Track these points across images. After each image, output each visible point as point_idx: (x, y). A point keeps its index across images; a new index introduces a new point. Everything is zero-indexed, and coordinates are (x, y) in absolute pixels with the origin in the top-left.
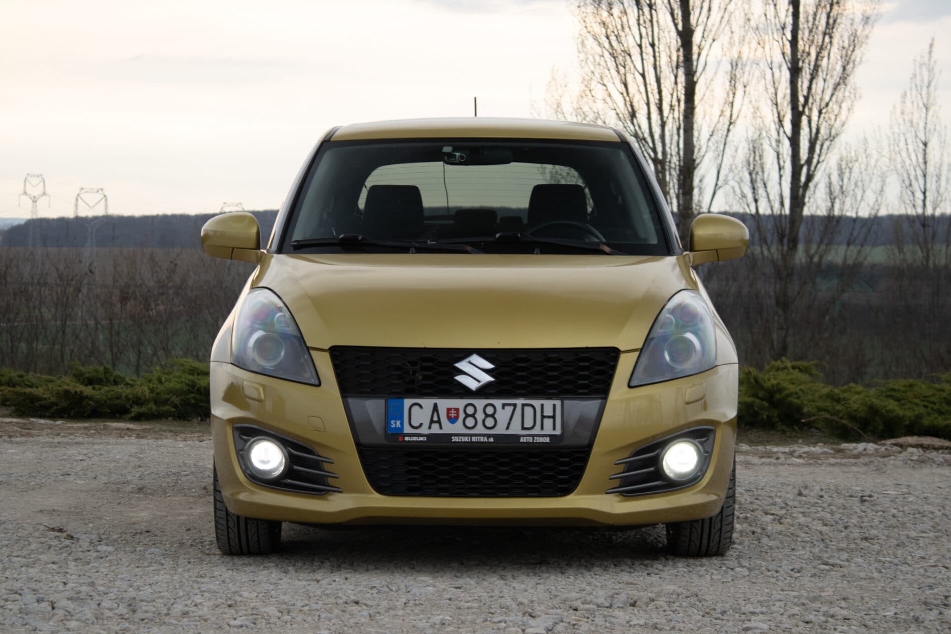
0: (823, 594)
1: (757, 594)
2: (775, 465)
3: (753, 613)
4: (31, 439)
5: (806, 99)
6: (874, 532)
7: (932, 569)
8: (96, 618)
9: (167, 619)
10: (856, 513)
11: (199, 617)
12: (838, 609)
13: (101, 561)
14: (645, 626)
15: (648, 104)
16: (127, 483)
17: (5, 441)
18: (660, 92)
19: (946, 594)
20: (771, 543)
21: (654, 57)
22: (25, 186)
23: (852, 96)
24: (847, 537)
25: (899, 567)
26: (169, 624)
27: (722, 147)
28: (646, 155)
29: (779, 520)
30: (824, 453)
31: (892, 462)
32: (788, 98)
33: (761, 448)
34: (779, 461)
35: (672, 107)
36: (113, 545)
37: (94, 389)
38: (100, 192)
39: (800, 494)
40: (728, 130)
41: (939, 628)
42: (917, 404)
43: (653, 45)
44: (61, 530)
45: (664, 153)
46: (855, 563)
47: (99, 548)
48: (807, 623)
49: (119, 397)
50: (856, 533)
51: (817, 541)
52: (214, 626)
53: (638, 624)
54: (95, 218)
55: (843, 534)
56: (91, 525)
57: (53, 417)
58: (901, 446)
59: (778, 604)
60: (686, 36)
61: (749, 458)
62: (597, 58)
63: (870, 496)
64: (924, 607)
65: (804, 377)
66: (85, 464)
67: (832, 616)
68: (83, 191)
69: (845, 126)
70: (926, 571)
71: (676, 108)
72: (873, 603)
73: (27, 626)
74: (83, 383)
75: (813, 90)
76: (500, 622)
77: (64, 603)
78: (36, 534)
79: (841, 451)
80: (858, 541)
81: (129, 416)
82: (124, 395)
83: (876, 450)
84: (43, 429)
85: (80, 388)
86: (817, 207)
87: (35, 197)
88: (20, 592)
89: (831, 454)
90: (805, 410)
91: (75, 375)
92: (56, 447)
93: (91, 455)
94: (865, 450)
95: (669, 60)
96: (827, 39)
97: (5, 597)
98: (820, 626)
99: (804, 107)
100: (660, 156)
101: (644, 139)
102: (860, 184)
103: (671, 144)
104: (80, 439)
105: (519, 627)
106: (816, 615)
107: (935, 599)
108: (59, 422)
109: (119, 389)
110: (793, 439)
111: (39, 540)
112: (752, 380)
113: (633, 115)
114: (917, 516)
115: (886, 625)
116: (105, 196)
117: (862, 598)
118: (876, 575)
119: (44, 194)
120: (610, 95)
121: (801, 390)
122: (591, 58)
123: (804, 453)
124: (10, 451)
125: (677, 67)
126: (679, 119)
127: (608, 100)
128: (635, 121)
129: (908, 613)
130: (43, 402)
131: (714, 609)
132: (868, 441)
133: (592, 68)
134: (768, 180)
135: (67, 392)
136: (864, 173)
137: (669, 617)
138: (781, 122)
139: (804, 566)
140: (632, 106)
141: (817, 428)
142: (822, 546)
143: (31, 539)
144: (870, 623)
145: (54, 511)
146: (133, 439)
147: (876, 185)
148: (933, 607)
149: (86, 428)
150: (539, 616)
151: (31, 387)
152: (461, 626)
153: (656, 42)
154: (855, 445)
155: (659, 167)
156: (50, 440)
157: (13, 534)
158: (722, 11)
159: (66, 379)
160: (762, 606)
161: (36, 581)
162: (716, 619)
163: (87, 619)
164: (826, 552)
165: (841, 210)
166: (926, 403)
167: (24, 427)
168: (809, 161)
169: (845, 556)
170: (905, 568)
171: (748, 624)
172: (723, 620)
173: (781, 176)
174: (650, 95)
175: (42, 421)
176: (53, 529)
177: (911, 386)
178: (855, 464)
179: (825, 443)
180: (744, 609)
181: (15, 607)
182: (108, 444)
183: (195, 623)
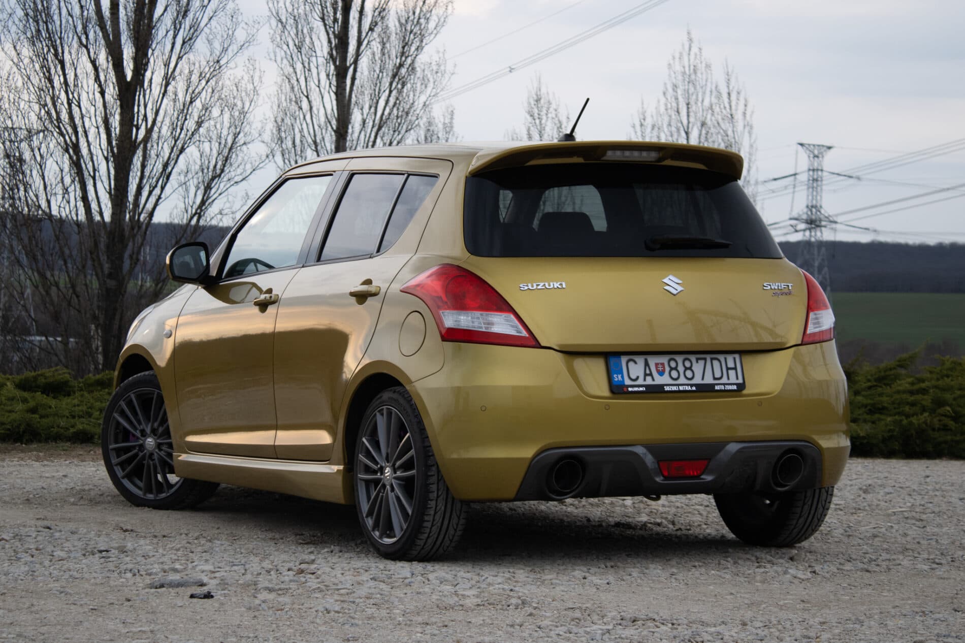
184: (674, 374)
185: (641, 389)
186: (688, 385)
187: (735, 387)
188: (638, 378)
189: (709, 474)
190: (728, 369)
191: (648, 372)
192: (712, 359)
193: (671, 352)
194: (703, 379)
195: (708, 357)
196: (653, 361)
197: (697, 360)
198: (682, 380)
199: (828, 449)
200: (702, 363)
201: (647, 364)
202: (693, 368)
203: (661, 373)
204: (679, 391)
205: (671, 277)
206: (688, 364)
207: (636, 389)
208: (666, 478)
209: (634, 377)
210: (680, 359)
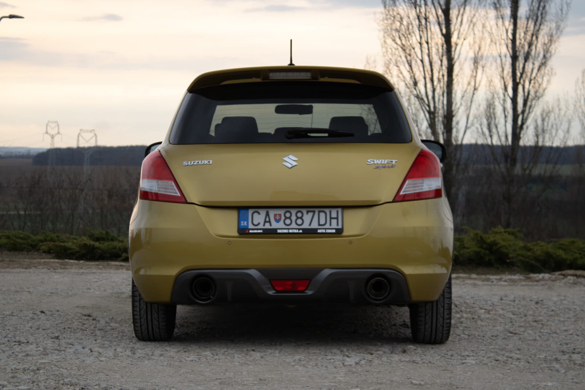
0: (507, 347)
1: (471, 347)
2: (491, 285)
3: (468, 356)
4: (66, 270)
5: (522, 74)
6: (540, 318)
7: (570, 336)
8: (115, 356)
9: (152, 357)
10: (532, 309)
11: (169, 356)
12: (514, 354)
13: (113, 330)
14: (409, 362)
15: (425, 78)
16: (124, 293)
17: (52, 272)
18: (432, 70)
19: (574, 348)
20: (483, 324)
21: (429, 49)
22: (47, 128)
23: (550, 73)
24: (525, 321)
25: (551, 335)
26: (153, 359)
27: (469, 104)
28: (424, 108)
29: (488, 312)
30: (520, 279)
31: (558, 284)
32: (510, 74)
33: (483, 277)
34: (493, 283)
35: (439, 80)
36: (119, 323)
37: (100, 243)
38: (93, 132)
39: (501, 299)
40: (474, 94)
41: (568, 363)
42: (575, 253)
43: (427, 43)
44: (89, 316)
45: (435, 107)
46: (528, 333)
47: (111, 325)
48: (497, 360)
49: (115, 248)
50: (530, 318)
51: (508, 322)
52: (178, 361)
53: (405, 361)
54: (89, 148)
55: (523, 319)
56: (106, 314)
57: (77, 259)
58: (564, 275)
59: (482, 352)
60: (447, 37)
61: (476, 282)
62: (394, 50)
63: (542, 301)
64: (561, 353)
65: (512, 237)
66: (98, 283)
67: (511, 358)
68: (82, 131)
69: (546, 91)
70: (566, 336)
71: (442, 80)
72: (534, 351)
73: (79, 359)
74: (94, 240)
75: (526, 70)
76: (331, 359)
77: (97, 349)
78: (76, 318)
79: (530, 278)
80: (531, 323)
81: (121, 259)
82: (118, 247)
83: (550, 278)
84: (73, 265)
85: (92, 243)
86: (529, 140)
87: (53, 135)
88: (73, 344)
89: (523, 280)
90: (511, 255)
91: (89, 236)
92: (81, 275)
93: (101, 279)
94: (543, 277)
95: (437, 51)
96: (534, 38)
97: (65, 346)
98: (504, 362)
99: (520, 79)
100: (432, 109)
101: (422, 99)
102: (554, 126)
103: (439, 102)
104: (94, 271)
105: (341, 362)
106: (502, 357)
107: (568, 350)
108: (81, 262)
109: (115, 243)
110: (503, 272)
111: (78, 321)
112: (479, 238)
113: (416, 84)
114: (566, 310)
115: (539, 362)
116: (95, 134)
117: (528, 349)
118: (538, 338)
119: (58, 133)
120: (401, 73)
121: (509, 245)
122: (390, 50)
123: (508, 279)
124: (55, 277)
125: (442, 56)
126: (443, 87)
127: (401, 75)
128: (417, 88)
129: (552, 356)
130: (72, 251)
131: (447, 354)
132: (545, 273)
133: (390, 56)
134: (498, 124)
135: (85, 245)
136: (557, 119)
137: (422, 358)
138: (506, 89)
139: (499, 334)
140: (415, 79)
141: (517, 266)
142: (510, 324)
143: (74, 320)
144: (531, 361)
145: (84, 306)
146: (124, 271)
147: (565, 126)
148: (566, 353)
149: (97, 265)
150: (352, 357)
151: (63, 242)
152: (310, 361)
153: (430, 41)
154: (537, 275)
155: (432, 116)
156: (77, 271)
157: (64, 317)
158: (469, 22)
159: (85, 238)
160: (473, 353)
161: (80, 339)
162: (448, 359)
163: (110, 357)
164: (512, 328)
165: (543, 141)
166: (580, 252)
167: (62, 264)
168: (523, 112)
169: (523, 329)
170: (554, 335)
171: (464, 361)
172: (451, 359)
173: (506, 121)
174: (426, 73)
175: (72, 261)
176: (85, 315)
177: (573, 242)
178: (537, 285)
179: (521, 274)
180: (463, 354)
181: (72, 351)
182: (110, 273)
183: (167, 359)
184: (288, 222)
185: (259, 231)
186: (296, 229)
187: (334, 231)
188: (259, 224)
189: (310, 290)
190: (331, 218)
191: (267, 220)
192: (319, 212)
193: (287, 207)
194: (310, 225)
195: (317, 210)
196: (272, 213)
197: (308, 212)
198: (294, 225)
199: (410, 275)
200: (311, 214)
201: (267, 214)
202: (304, 218)
203: (278, 221)
204: (289, 233)
205: (291, 157)
206: (299, 215)
207: (255, 231)
208: (278, 292)
209: (255, 223)
210: (294, 211)
